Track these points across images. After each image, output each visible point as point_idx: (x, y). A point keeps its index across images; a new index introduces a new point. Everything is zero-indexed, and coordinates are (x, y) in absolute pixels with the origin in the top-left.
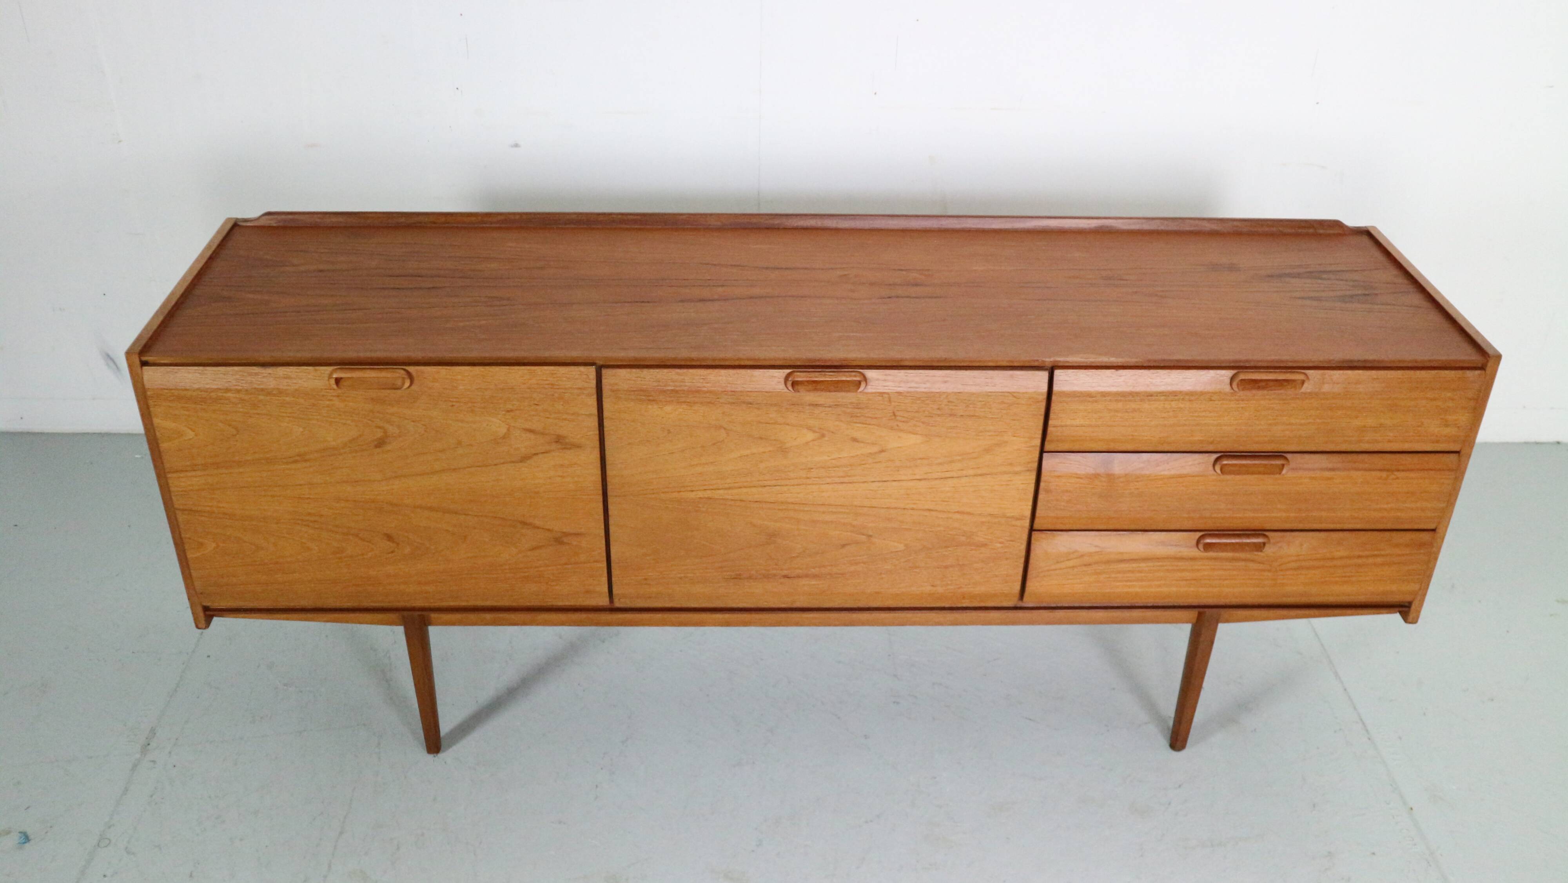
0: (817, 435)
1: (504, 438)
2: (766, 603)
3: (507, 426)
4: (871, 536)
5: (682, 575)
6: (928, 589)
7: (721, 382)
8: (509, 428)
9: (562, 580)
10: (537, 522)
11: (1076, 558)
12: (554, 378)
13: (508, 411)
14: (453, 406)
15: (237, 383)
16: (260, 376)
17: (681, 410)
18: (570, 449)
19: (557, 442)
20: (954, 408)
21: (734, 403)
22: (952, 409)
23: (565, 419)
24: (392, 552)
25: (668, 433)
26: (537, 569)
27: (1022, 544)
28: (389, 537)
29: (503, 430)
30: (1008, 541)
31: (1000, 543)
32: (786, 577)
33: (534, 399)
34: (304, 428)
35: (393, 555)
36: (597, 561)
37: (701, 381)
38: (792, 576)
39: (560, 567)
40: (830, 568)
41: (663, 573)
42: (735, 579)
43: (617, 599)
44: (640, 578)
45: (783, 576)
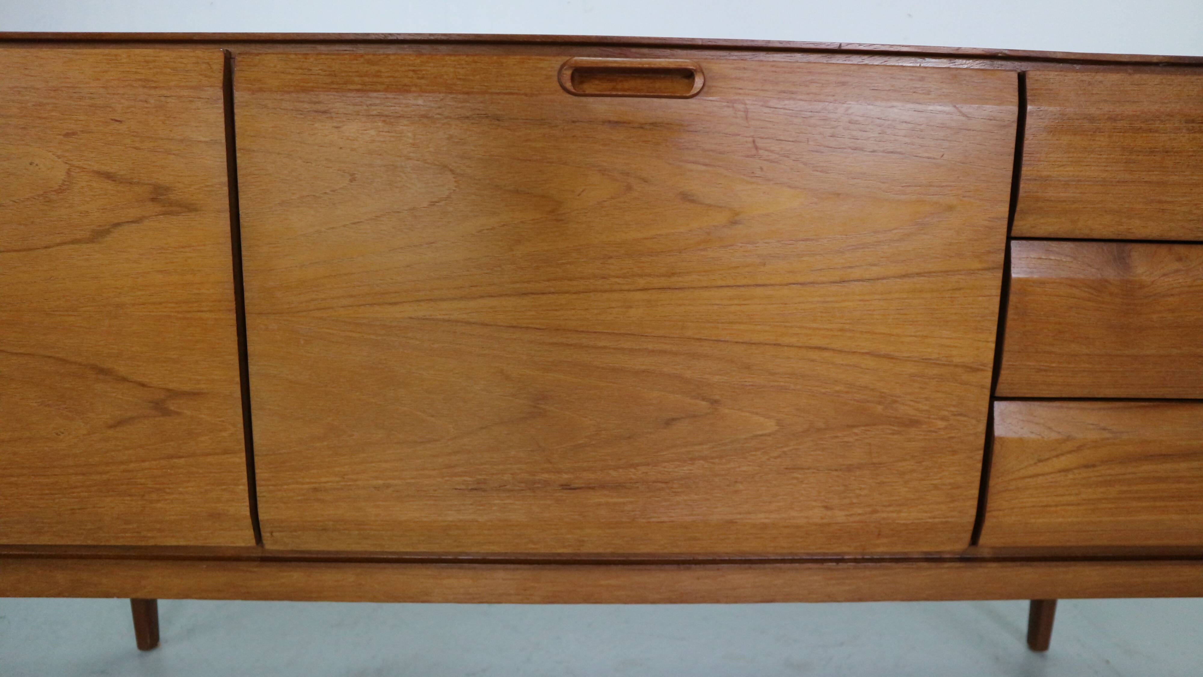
1: (60, 191)
2: (531, 546)
3: (67, 167)
4: (716, 402)
5: (380, 482)
6: (817, 515)
7: (445, 77)
8: (69, 170)
9: (168, 490)
10: (122, 369)
11: (1070, 452)
12: (150, 68)
13: (68, 135)
17: (373, 132)
18: (177, 214)
19: (153, 200)
20: (859, 134)
21: (467, 118)
23: (168, 152)
25: (351, 181)
26: (122, 467)
27: (978, 421)
29: (60, 174)
30: (955, 415)
31: (943, 419)
32: (566, 487)
33: (115, 111)
36: (226, 452)
37: (411, 74)
38: (577, 486)
39: (163, 462)
40: (644, 469)
41: (346, 477)
42: (476, 489)
43: (268, 535)
44: (306, 486)
45: (562, 485)
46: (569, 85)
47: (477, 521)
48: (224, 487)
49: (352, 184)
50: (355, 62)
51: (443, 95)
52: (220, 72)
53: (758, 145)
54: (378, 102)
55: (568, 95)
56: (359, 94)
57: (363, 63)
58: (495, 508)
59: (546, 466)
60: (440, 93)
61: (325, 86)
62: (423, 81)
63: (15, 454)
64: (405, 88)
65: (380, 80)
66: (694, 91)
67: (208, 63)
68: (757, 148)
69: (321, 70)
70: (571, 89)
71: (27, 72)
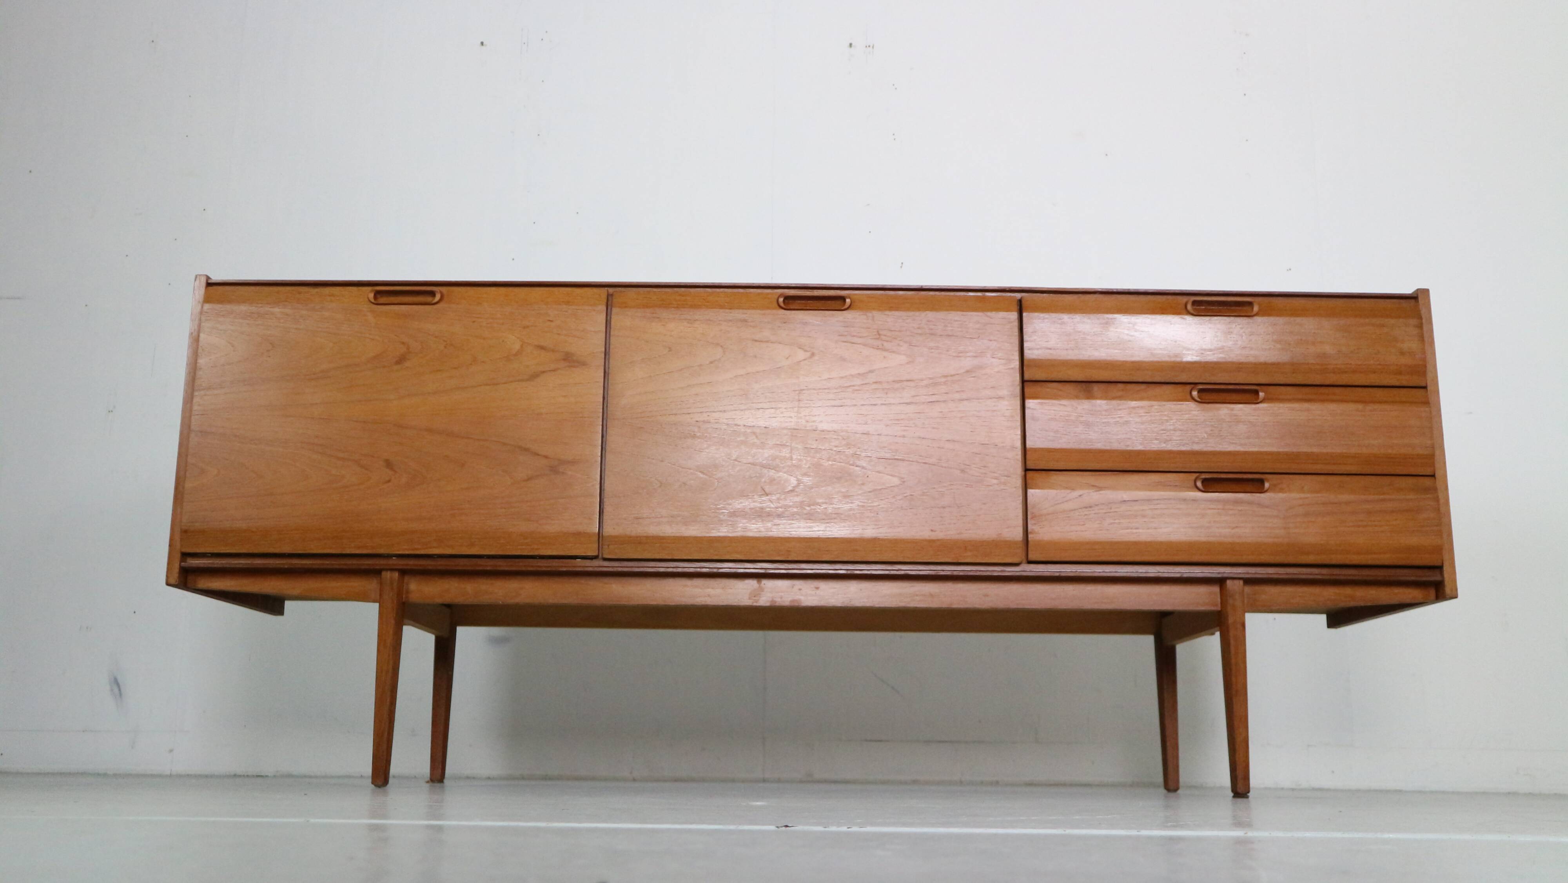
0: (809, 354)
1: (516, 355)
6: (927, 534)
8: (522, 344)
13: (524, 328)
14: (474, 322)
18: (576, 367)
19: (564, 360)
20: (933, 327)
22: (931, 329)
23: (575, 336)
24: (389, 481)
25: (669, 351)
28: (388, 464)
29: (517, 346)
33: (550, 316)
35: (389, 484)
40: (824, 506)
41: (655, 511)
43: (607, 547)
46: (782, 305)
52: (605, 301)
53: (880, 333)
54: (685, 313)
55: (783, 311)
56: (676, 309)
60: (717, 309)
61: (659, 305)
62: (709, 303)
64: (700, 306)
65: (687, 302)
66: (846, 308)
67: (599, 297)
68: (879, 335)
69: (657, 297)
70: (783, 307)
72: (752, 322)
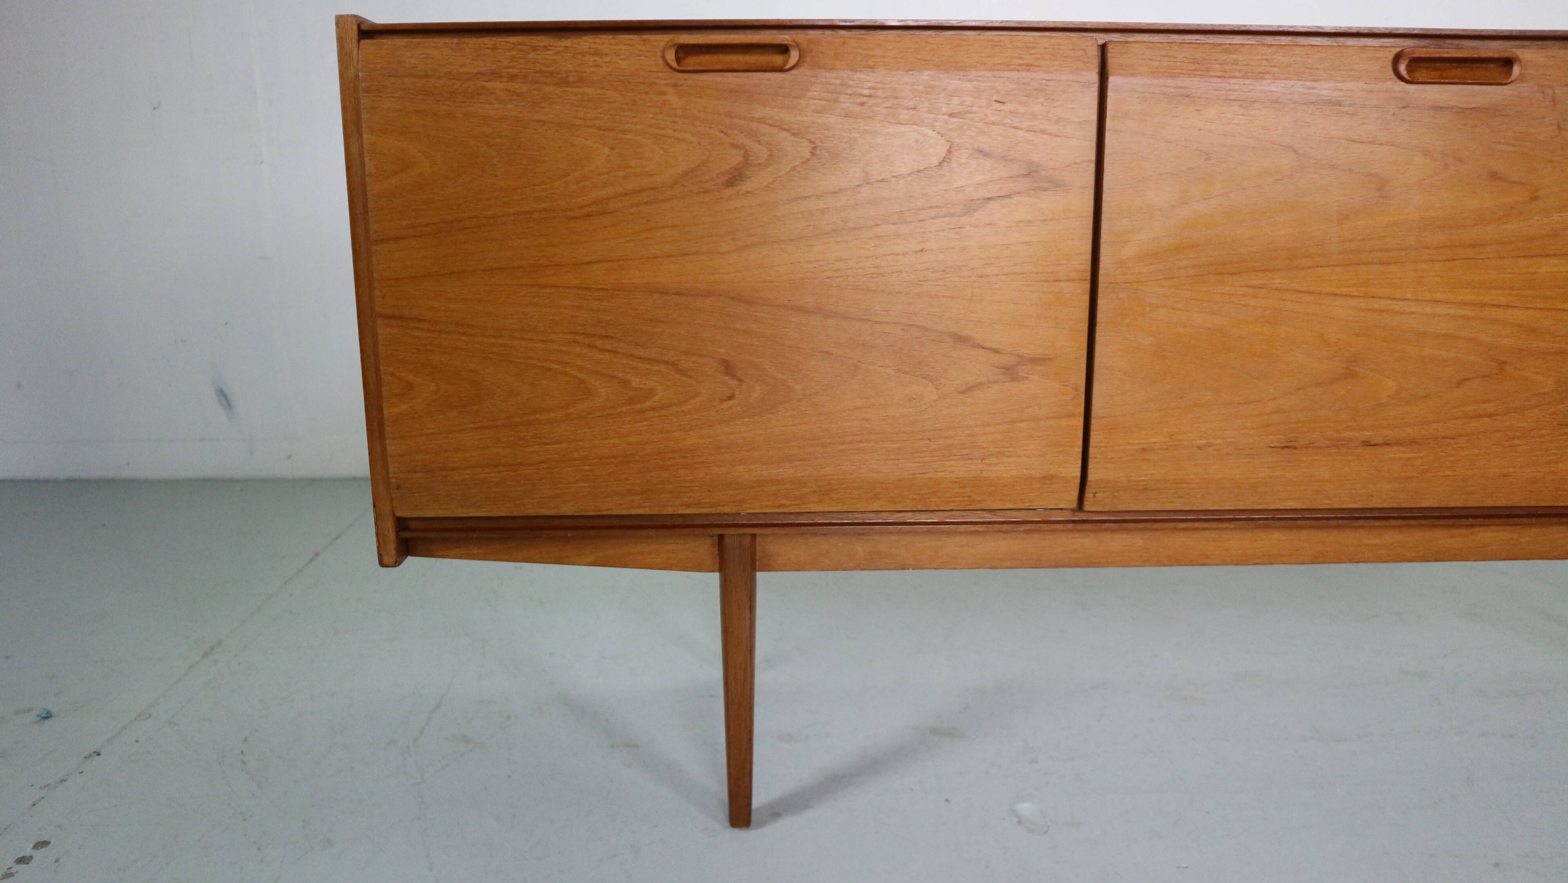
7: (1295, 65)
9: (1007, 454)
10: (979, 335)
12: (1032, 54)
15: (512, 64)
16: (550, 52)
17: (1229, 116)
18: (1048, 189)
19: (1026, 176)
21: (1312, 103)
23: (1043, 132)
24: (731, 398)
25: (1206, 160)
26: (967, 432)
28: (729, 368)
29: (941, 152)
32: (1367, 444)
33: (998, 92)
34: (612, 148)
35: (730, 403)
36: (1065, 415)
37: (1264, 63)
38: (1376, 442)
39: (1006, 426)
41: (1173, 437)
42: (1287, 447)
43: (1092, 495)
44: (1134, 447)
45: (1363, 442)
47: (1285, 478)
48: (1060, 449)
49: (1208, 162)
50: (1213, 51)
51: (1294, 82)
52: (1095, 58)
54: (1236, 87)
56: (1219, 80)
57: (1221, 52)
58: (1303, 465)
59: (1351, 424)
60: (1291, 80)
61: (1189, 72)
62: (1276, 69)
63: (866, 420)
64: (1261, 75)
65: (1239, 67)
66: (1512, 78)
67: (1084, 50)
69: (1185, 57)
70: (1407, 77)
71: (919, 56)
72: (1350, 105)
